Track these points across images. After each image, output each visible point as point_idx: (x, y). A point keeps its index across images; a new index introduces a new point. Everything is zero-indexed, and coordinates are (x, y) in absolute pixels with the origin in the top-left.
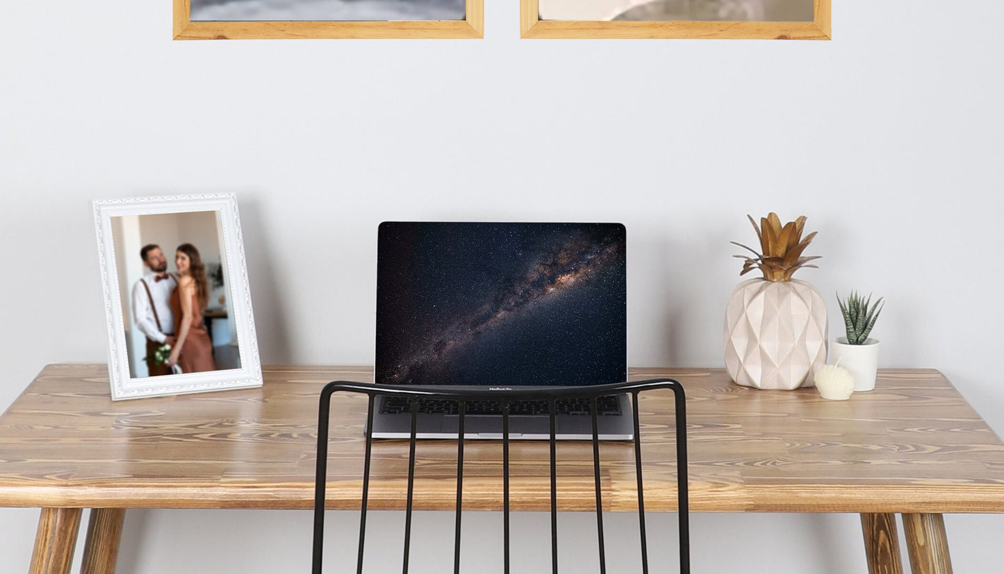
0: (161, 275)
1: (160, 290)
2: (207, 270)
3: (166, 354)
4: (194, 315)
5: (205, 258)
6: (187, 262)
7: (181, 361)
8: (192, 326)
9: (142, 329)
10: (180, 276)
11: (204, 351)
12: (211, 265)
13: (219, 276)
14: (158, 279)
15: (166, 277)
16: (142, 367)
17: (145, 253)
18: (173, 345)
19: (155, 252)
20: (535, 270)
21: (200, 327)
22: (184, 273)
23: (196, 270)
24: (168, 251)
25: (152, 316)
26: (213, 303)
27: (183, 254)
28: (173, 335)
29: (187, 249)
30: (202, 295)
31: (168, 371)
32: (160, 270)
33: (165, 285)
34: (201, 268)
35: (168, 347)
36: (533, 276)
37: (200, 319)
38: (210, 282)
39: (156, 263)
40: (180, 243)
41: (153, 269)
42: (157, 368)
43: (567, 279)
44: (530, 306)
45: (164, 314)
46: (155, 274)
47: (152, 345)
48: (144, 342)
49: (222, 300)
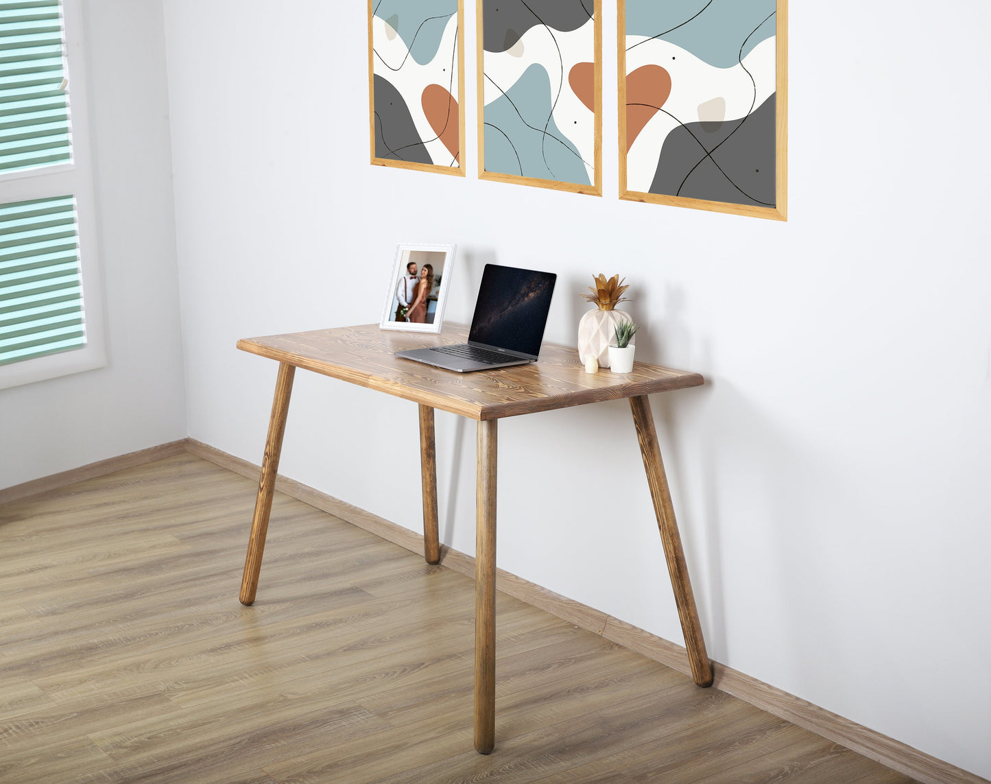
0: (413, 276)
1: (411, 283)
2: (434, 277)
3: (405, 312)
4: (423, 297)
5: (435, 272)
6: (426, 273)
7: (410, 318)
8: (420, 302)
9: (398, 300)
10: (421, 278)
11: (422, 314)
12: (437, 276)
13: (439, 281)
14: (411, 278)
15: (415, 278)
16: (394, 316)
17: (409, 266)
18: (409, 309)
19: (413, 266)
20: (524, 289)
21: (424, 303)
22: (424, 277)
23: (429, 277)
24: (419, 266)
25: (404, 294)
26: (433, 293)
27: (426, 269)
28: (411, 304)
29: (428, 267)
30: (429, 288)
31: (404, 320)
32: (413, 274)
33: (414, 281)
34: (432, 276)
35: (407, 309)
36: (522, 292)
37: (425, 299)
38: (434, 283)
39: (412, 271)
40: (425, 264)
41: (411, 273)
42: (400, 317)
43: (532, 295)
44: (518, 306)
45: (410, 294)
46: (411, 276)
47: (401, 307)
48: (398, 305)
49: (437, 293)
